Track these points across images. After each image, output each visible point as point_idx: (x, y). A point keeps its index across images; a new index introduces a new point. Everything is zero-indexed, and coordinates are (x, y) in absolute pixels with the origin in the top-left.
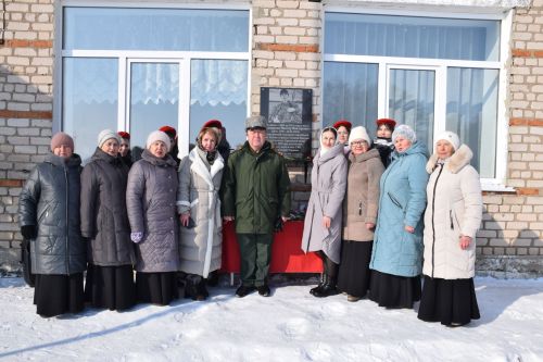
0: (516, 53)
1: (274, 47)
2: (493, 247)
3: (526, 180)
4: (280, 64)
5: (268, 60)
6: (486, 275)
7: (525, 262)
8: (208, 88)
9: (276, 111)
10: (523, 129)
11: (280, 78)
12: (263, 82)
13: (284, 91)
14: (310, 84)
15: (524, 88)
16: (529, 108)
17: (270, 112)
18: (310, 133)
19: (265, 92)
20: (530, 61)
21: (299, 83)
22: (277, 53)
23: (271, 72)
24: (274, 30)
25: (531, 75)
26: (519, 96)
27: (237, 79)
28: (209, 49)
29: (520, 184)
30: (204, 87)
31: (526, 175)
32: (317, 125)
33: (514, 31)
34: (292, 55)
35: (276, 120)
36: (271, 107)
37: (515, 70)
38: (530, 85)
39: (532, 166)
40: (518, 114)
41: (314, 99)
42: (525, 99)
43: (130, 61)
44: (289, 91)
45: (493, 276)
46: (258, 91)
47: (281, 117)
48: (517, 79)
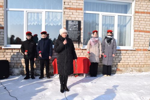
0: (136, 12)
1: (70, 9)
2: (130, 65)
3: (138, 47)
4: (71, 13)
5: (68, 12)
6: (128, 73)
7: (138, 69)
8: (50, 20)
9: (71, 27)
10: (138, 33)
11: (72, 18)
12: (67, 18)
13: (73, 21)
14: (80, 19)
15: (138, 22)
16: (139, 27)
17: (69, 27)
18: (80, 33)
19: (67, 22)
20: (140, 14)
21: (77, 19)
22: (71, 10)
23: (69, 16)
24: (70, 4)
25: (140, 18)
26: (137, 24)
27: (59, 18)
28: (50, 9)
29: (137, 48)
30: (49, 20)
31: (138, 45)
32: (82, 31)
33: (135, 6)
34: (75, 11)
35: (70, 30)
36: (69, 26)
37: (136, 17)
38: (139, 21)
39: (140, 43)
40: (136, 29)
41: (81, 23)
42: (138, 25)
43: (27, 12)
44: (74, 21)
45: (130, 73)
46: (65, 21)
47: (72, 29)
48: (136, 19)
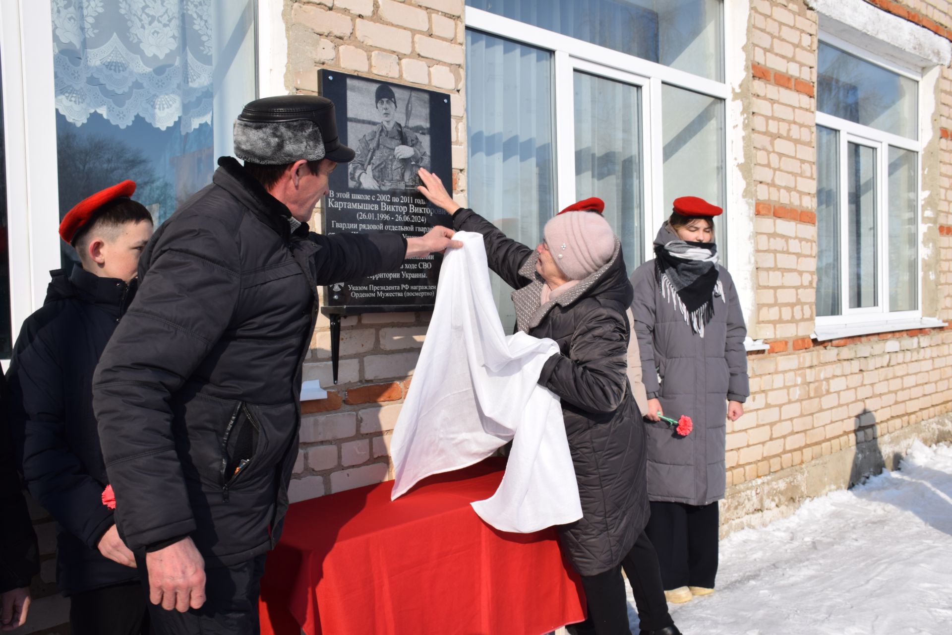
2: (744, 466)
3: (774, 323)
4: (366, 5)
10: (768, 224)
11: (369, 49)
12: (324, 53)
13: (384, 91)
14: (442, 80)
19: (335, 89)
21: (415, 74)
23: (343, 25)
29: (768, 333)
31: (773, 313)
35: (368, 181)
36: (355, 137)
39: (781, 296)
41: (453, 124)
46: (314, 83)
47: (381, 174)
48: (759, 123)
